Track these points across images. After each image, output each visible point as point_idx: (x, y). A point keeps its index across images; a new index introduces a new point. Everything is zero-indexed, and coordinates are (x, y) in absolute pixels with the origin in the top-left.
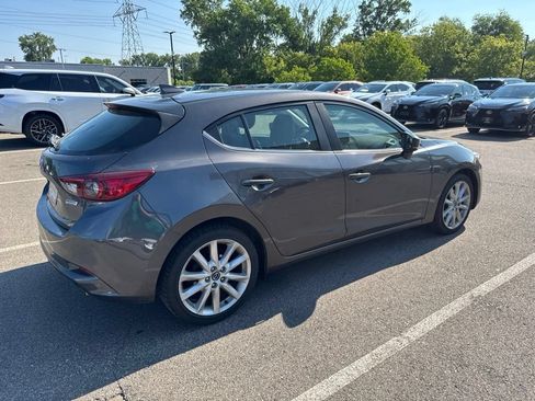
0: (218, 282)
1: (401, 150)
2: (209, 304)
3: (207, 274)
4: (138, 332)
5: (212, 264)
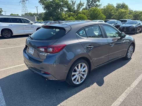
0: (80, 75)
1: (120, 38)
2: (78, 81)
3: (78, 73)
4: (59, 90)
5: (79, 70)
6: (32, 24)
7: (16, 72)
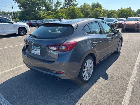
0: (88, 71)
3: (86, 69)
6: (13, 23)
7: (13, 77)
